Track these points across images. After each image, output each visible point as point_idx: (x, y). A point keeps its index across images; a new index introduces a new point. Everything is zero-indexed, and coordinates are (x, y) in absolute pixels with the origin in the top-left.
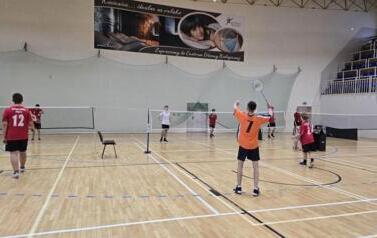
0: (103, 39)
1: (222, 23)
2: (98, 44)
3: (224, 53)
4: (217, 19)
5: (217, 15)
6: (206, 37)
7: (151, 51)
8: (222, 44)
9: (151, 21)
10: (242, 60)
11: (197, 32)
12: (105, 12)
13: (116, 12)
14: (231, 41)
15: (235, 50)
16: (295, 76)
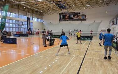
0: (60, 20)
1: (81, 13)
2: (60, 21)
3: (82, 19)
4: (80, 13)
5: (80, 12)
6: (78, 17)
7: (68, 21)
8: (81, 18)
9: (68, 16)
10: (86, 20)
11: (76, 16)
12: (61, 16)
13: (62, 15)
14: (83, 17)
15: (84, 18)
16: (101, 22)
